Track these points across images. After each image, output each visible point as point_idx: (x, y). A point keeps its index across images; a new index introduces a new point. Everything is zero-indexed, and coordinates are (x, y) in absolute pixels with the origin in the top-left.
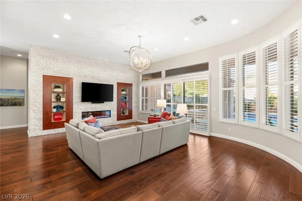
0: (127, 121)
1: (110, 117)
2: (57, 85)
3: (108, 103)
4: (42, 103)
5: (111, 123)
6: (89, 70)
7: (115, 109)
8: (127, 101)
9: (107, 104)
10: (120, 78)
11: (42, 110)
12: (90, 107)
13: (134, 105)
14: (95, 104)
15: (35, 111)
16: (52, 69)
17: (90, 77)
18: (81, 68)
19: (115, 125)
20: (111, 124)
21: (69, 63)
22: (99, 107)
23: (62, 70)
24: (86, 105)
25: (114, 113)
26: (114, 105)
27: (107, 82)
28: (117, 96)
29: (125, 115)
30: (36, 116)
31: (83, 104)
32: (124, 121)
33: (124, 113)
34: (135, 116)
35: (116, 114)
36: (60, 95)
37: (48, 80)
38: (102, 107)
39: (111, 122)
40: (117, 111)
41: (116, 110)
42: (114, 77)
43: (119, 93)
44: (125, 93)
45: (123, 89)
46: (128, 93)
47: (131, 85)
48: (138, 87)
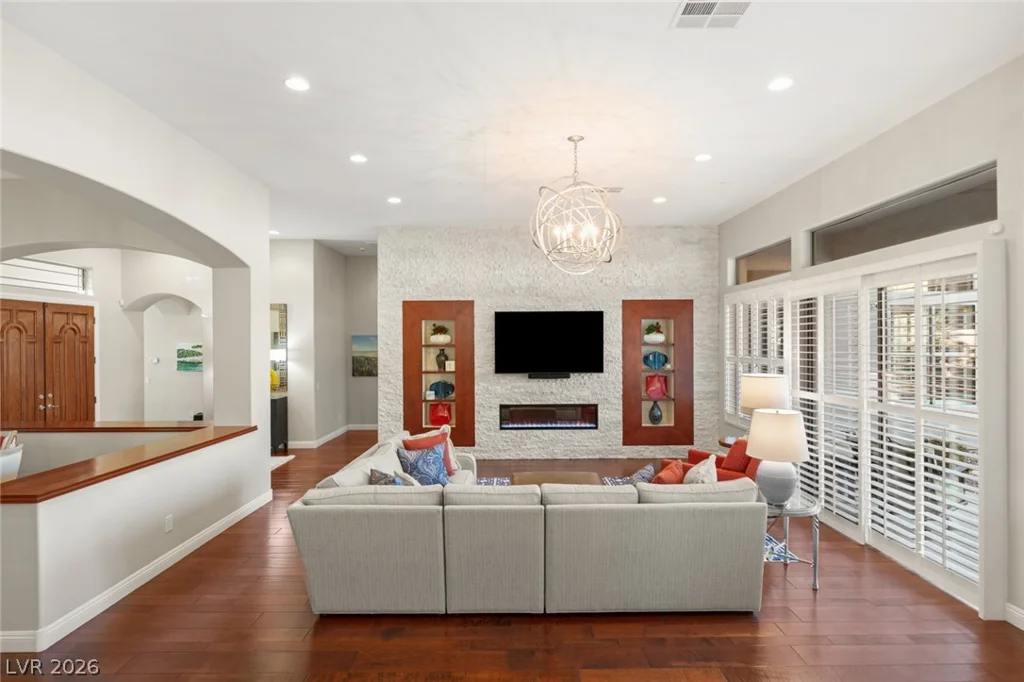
0: (667, 452)
1: (596, 428)
2: (439, 323)
3: (586, 377)
4: (401, 375)
5: (599, 452)
6: (520, 270)
7: (615, 401)
8: (669, 371)
9: (582, 381)
10: (636, 283)
11: (402, 394)
12: (522, 390)
13: (699, 386)
14: (541, 380)
15: (389, 397)
16: (422, 282)
17: (523, 291)
18: (497, 266)
19: (617, 460)
20: (601, 456)
21: (464, 257)
22: (554, 391)
23: (445, 281)
24: (514, 384)
25: (611, 414)
26: (611, 386)
27: (581, 304)
28: (624, 352)
29: (660, 425)
30: (390, 407)
31: (502, 381)
32: (652, 448)
33: (655, 419)
34: (705, 432)
35: (620, 418)
36: (446, 352)
37: (415, 313)
38: (565, 392)
39: (600, 447)
40: (621, 408)
41: (618, 404)
42: (608, 282)
43: (630, 340)
44: (659, 338)
45: (653, 322)
46: (672, 340)
47: (688, 305)
48: (720, 311)
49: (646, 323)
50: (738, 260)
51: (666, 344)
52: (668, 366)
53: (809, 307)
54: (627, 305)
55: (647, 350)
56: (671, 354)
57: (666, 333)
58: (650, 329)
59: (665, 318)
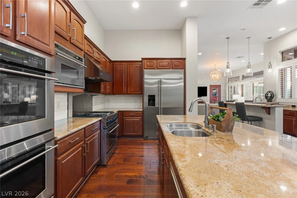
3: (204, 97)
26: (208, 99)
40: (209, 102)
43: (211, 92)
44: (215, 91)
45: (214, 88)
46: (217, 91)
47: (220, 86)
48: (225, 87)
49: (213, 88)
50: (229, 79)
51: (216, 92)
52: (217, 95)
53: (242, 86)
54: (211, 86)
55: (213, 93)
56: (217, 94)
57: (216, 90)
58: (214, 90)
59: (216, 88)
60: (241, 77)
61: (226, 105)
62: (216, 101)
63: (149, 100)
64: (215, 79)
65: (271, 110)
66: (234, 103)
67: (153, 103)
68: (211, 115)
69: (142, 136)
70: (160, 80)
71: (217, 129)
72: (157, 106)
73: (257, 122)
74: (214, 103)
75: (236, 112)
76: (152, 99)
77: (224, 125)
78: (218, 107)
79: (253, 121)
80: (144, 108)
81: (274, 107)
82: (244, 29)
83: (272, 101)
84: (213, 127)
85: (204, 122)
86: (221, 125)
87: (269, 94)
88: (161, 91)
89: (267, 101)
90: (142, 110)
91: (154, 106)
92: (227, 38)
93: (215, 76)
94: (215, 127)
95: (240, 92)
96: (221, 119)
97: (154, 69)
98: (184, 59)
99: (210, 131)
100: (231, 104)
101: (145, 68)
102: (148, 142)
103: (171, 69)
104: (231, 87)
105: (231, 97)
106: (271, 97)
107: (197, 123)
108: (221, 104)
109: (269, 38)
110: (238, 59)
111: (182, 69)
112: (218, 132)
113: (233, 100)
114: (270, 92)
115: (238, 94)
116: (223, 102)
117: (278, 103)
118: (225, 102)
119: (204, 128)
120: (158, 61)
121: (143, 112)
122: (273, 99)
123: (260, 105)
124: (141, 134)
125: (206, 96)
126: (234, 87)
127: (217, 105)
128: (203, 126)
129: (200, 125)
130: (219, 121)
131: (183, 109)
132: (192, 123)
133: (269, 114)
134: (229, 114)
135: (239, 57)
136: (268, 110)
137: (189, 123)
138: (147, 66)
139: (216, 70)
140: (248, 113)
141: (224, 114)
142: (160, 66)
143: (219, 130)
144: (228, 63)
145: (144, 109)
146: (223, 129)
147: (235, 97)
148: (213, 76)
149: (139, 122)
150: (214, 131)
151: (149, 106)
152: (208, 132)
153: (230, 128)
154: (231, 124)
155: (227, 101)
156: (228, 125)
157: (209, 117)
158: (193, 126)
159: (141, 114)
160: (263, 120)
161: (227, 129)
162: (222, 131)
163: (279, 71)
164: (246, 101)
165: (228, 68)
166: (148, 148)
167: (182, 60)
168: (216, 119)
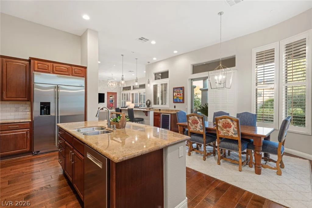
26: (105, 105)
27: (102, 92)
28: (107, 100)
42: (105, 89)
43: (108, 98)
47: (116, 93)
48: (120, 94)
49: (110, 95)
50: (123, 88)
51: (113, 99)
52: (113, 102)
53: (133, 94)
54: (108, 93)
55: (110, 99)
56: (114, 100)
57: (113, 97)
58: (111, 96)
59: (113, 95)
60: (132, 88)
61: (121, 111)
62: (113, 107)
63: (42, 108)
64: (112, 87)
65: (148, 113)
66: (127, 109)
67: (47, 111)
68: (112, 119)
69: (30, 152)
70: (57, 85)
71: (116, 128)
72: (52, 114)
73: (140, 122)
74: (111, 109)
75: (128, 116)
76: (45, 107)
77: (120, 124)
78: (115, 112)
79: (138, 121)
80: (33, 117)
81: (149, 111)
82: (134, 52)
83: (149, 107)
84: (113, 127)
85: (107, 124)
86: (119, 124)
87: (148, 102)
88: (58, 98)
89: (147, 107)
90: (30, 120)
91: (49, 114)
92: (122, 55)
93: (112, 84)
94: (115, 126)
95: (131, 99)
96: (118, 120)
97: (49, 73)
98: (86, 68)
99: (112, 129)
100: (125, 110)
101: (35, 70)
102: (40, 157)
103: (71, 75)
104: (125, 95)
105: (125, 104)
106: (149, 104)
107: (101, 126)
108: (118, 110)
109: (148, 62)
110: (130, 72)
111: (83, 77)
112: (117, 129)
113: (126, 106)
114: (149, 100)
115: (129, 101)
116: (119, 108)
117: (153, 108)
118: (120, 108)
119: (107, 128)
120: (55, 65)
121: (32, 123)
122: (150, 105)
123: (143, 110)
124: (29, 150)
125: (104, 102)
126: (127, 95)
127: (114, 110)
128: (106, 127)
129: (104, 127)
130: (117, 122)
131: (84, 116)
132: (97, 126)
133: (147, 116)
134: (123, 117)
135: (130, 71)
136: (146, 113)
137: (95, 127)
138: (38, 68)
139: (113, 79)
140: (136, 116)
141: (120, 117)
142: (56, 71)
143: (118, 128)
144: (123, 76)
145: (33, 119)
146: (120, 127)
147: (128, 103)
148: (110, 84)
149: (26, 136)
150: (114, 129)
151: (41, 114)
152: (110, 130)
153: (124, 126)
154: (124, 123)
155: (121, 107)
156: (123, 124)
157: (111, 120)
158: (98, 129)
159: (29, 125)
160: (144, 120)
161: (122, 126)
162: (119, 129)
163: (153, 86)
164: (135, 107)
165: (122, 80)
166: (43, 163)
167: (83, 69)
168: (115, 121)
